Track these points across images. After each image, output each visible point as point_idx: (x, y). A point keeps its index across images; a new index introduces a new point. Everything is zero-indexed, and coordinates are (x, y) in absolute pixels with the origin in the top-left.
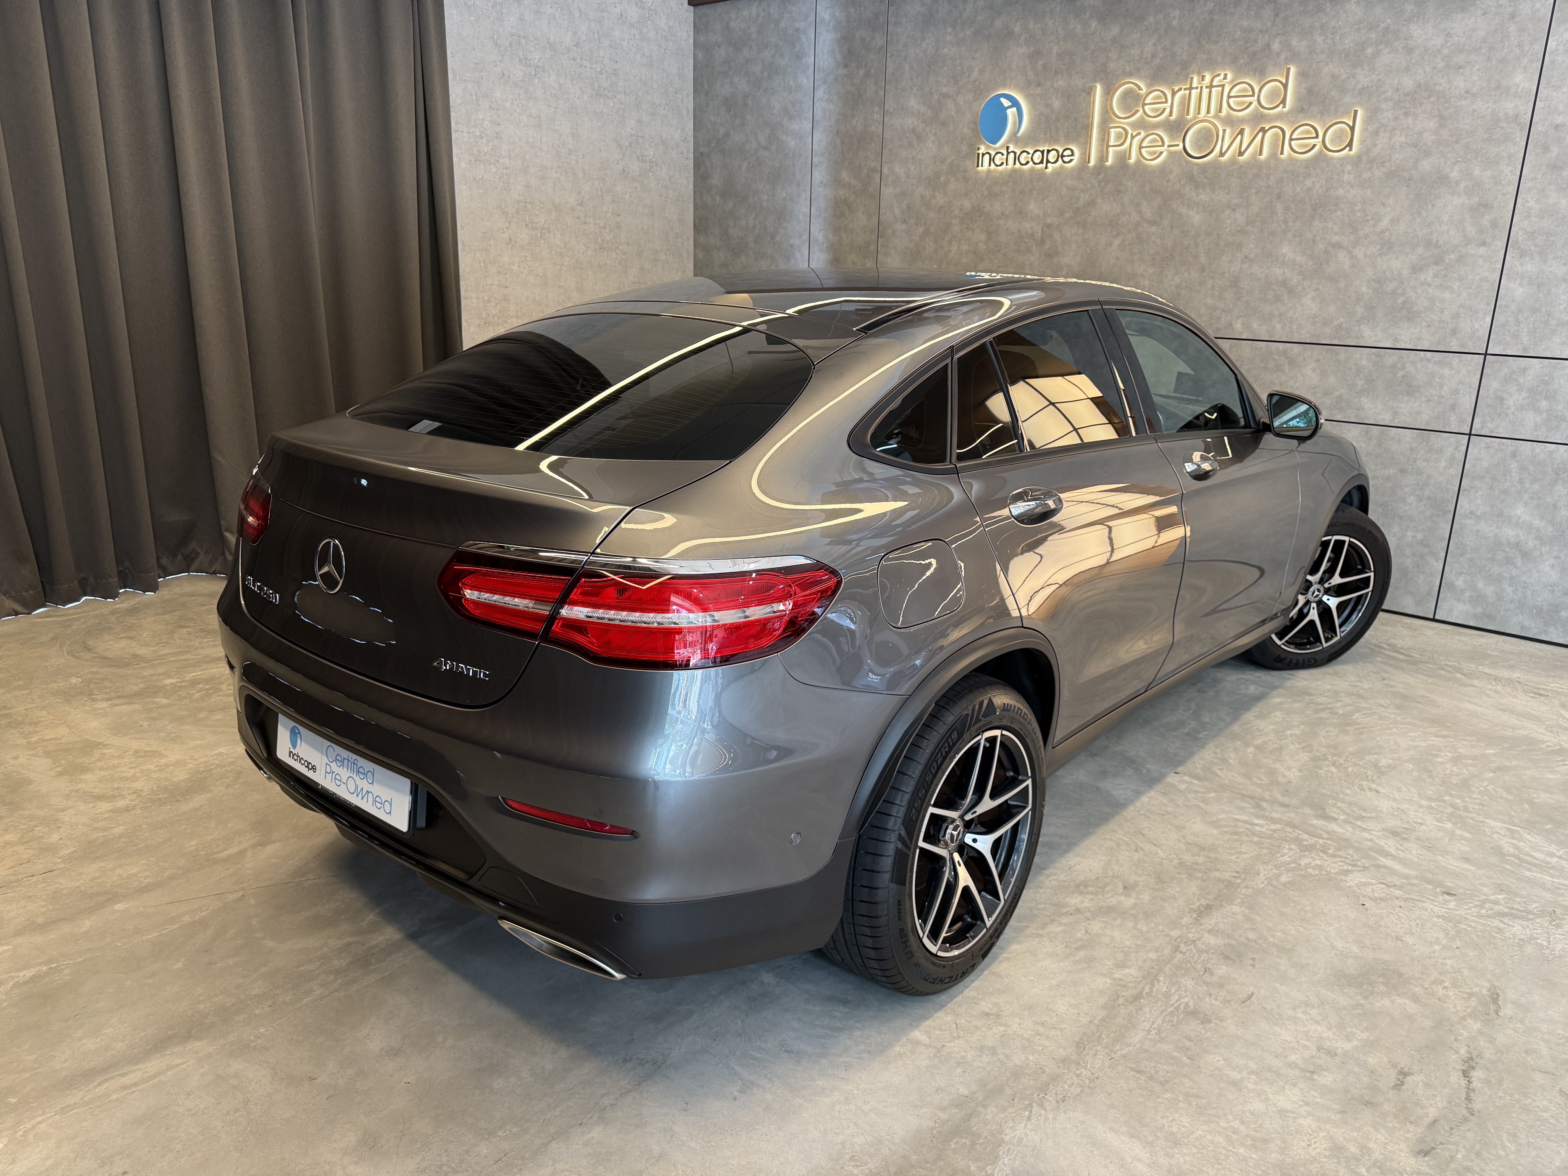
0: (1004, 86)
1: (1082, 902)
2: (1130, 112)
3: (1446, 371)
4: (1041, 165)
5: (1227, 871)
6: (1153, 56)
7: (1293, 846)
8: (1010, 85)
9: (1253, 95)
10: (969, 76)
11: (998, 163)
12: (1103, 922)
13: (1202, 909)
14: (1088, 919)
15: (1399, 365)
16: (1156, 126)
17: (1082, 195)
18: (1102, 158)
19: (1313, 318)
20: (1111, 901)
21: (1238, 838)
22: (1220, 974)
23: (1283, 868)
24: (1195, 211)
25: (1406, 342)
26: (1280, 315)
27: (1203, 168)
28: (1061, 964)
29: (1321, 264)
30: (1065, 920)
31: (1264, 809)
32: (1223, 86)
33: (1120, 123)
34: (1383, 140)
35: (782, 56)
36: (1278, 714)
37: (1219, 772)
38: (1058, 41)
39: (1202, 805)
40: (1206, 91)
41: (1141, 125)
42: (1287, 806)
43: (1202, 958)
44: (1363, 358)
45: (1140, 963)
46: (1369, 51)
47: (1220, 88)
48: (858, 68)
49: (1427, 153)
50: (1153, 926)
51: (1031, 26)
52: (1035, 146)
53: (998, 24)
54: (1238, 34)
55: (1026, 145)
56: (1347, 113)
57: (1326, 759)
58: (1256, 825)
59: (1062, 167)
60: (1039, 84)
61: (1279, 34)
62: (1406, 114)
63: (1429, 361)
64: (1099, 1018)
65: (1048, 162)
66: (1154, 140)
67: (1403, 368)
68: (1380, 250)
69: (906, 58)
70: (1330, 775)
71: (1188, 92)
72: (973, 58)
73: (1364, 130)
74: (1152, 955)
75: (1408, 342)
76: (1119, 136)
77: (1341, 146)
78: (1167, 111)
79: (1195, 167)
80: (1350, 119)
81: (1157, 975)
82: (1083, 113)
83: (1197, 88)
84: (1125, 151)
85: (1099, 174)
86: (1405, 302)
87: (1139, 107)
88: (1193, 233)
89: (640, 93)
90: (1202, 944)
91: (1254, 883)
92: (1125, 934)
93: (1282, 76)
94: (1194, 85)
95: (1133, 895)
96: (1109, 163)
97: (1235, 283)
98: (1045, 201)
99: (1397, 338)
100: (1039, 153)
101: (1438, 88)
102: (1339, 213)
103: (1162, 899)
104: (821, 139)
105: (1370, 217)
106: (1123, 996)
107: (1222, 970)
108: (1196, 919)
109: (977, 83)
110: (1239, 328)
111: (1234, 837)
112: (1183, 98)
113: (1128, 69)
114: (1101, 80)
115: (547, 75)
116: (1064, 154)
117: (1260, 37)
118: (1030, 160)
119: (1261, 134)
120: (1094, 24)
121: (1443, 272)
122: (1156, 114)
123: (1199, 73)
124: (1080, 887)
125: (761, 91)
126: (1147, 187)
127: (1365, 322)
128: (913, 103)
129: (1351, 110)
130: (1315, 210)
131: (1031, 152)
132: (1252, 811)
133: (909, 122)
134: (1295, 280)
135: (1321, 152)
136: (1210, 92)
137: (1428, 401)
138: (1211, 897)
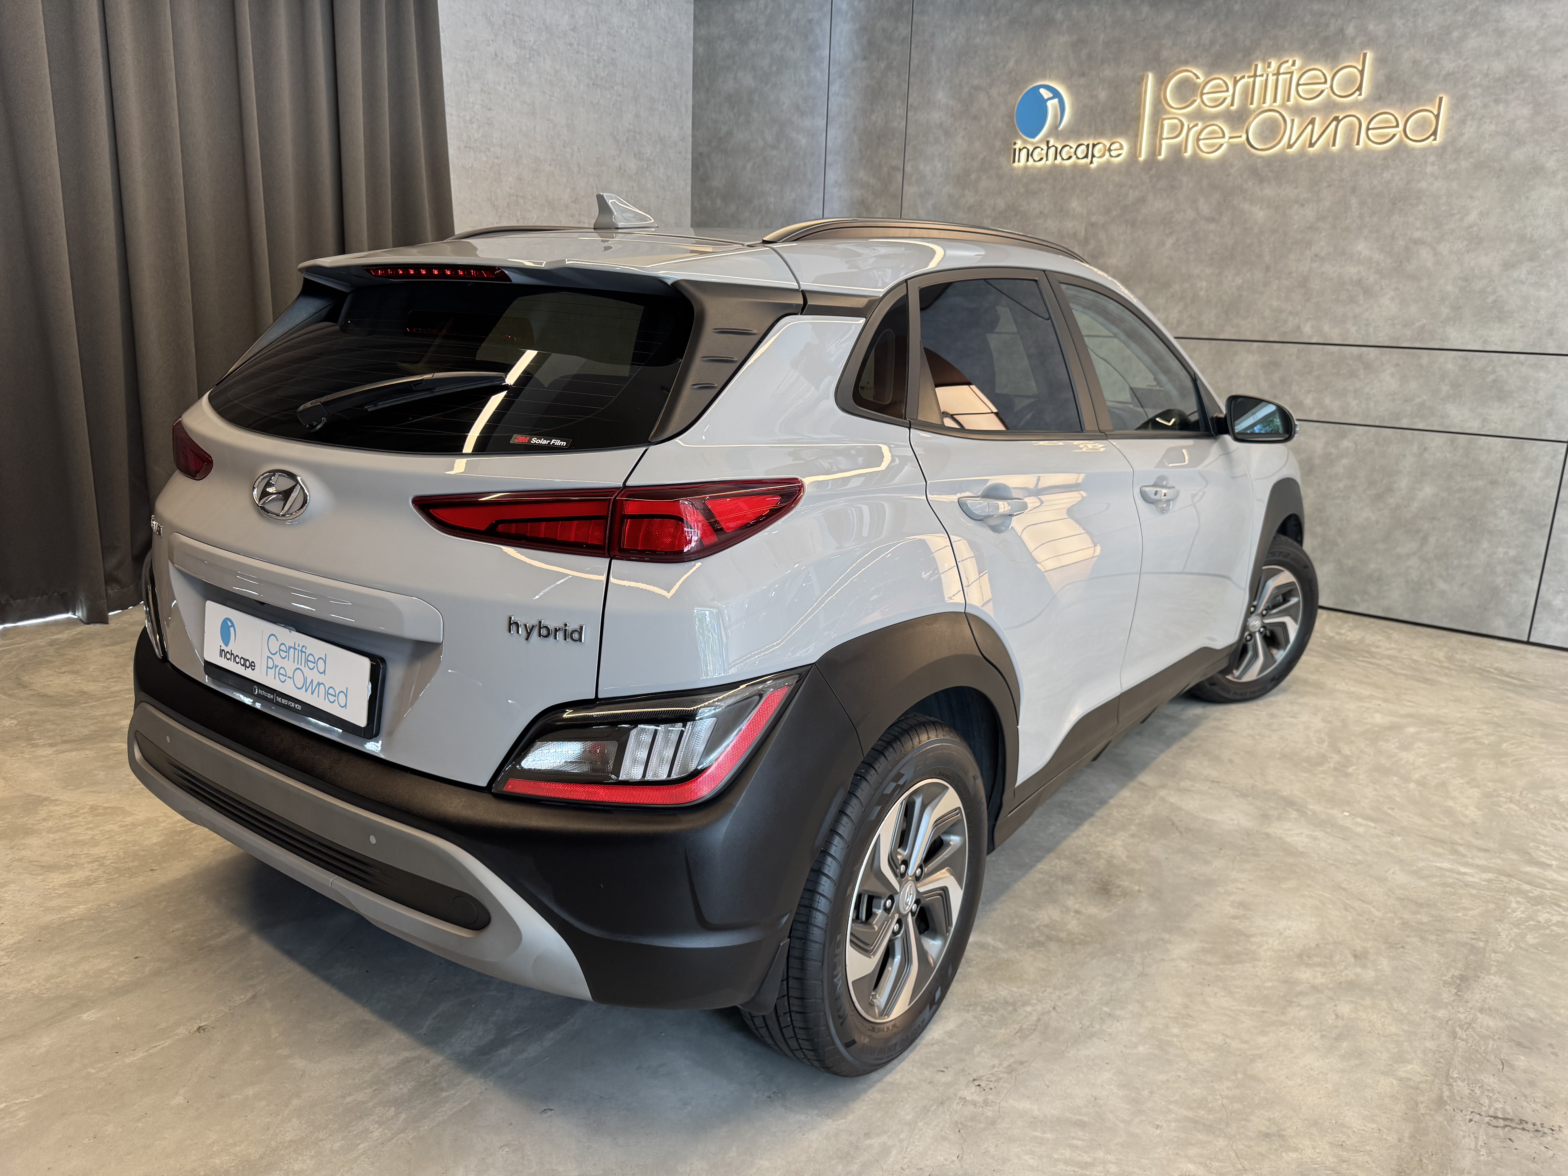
0: (1044, 77)
1: (1315, 977)
2: (1186, 102)
3: (1542, 375)
4: (1085, 160)
5: (1461, 932)
6: (1213, 43)
7: (1519, 899)
8: (1050, 76)
9: (1325, 82)
10: (1004, 67)
11: (1037, 158)
12: (1351, 1001)
13: (1458, 982)
14: (1331, 999)
15: (1489, 369)
16: (1215, 117)
17: (1131, 192)
18: (1155, 151)
19: (1391, 319)
20: (1347, 975)
21: (1453, 890)
22: (1522, 1068)
23: (1522, 927)
24: (1258, 206)
25: (1496, 344)
26: (1355, 317)
27: (1269, 161)
28: (1327, 1061)
29: (1401, 262)
30: (1305, 1002)
31: (1464, 856)
32: (1292, 73)
33: (1175, 114)
34: (1470, 130)
35: (793, 48)
36: (1420, 744)
37: (1390, 811)
38: (1105, 28)
39: (1392, 851)
40: (1272, 79)
41: (1199, 115)
42: (1486, 850)
43: (1490, 1046)
44: (1448, 361)
45: (1421, 1055)
46: (1455, 34)
47: (1288, 76)
48: (878, 61)
49: (1521, 142)
50: (1412, 1005)
51: (1074, 13)
52: (1078, 140)
53: (1038, 10)
54: (1308, 18)
55: (1068, 139)
56: (1431, 100)
57: (1499, 796)
58: (1465, 874)
59: (1108, 163)
60: (1083, 75)
61: (1354, 18)
62: (1497, 101)
63: (1522, 364)
64: (1407, 1134)
65: (1093, 156)
66: (1213, 132)
67: (1494, 372)
68: (1467, 246)
69: (932, 49)
70: (1513, 813)
71: (1252, 80)
72: (1009, 48)
73: (1450, 118)
74: (1429, 1044)
75: (1499, 343)
76: (1173, 128)
77: (1423, 135)
78: (1228, 101)
79: (1259, 161)
80: (1434, 107)
81: (1449, 1070)
82: (1133, 104)
83: (1262, 75)
84: (1180, 145)
85: (1150, 169)
86: (1495, 301)
87: (1197, 96)
88: (1256, 230)
89: (638, 86)
90: (1481, 1028)
91: (1501, 947)
92: (1383, 1017)
93: (1358, 62)
94: (1258, 74)
95: (1369, 965)
96: (1161, 158)
97: (1304, 282)
98: (1089, 199)
99: (1486, 340)
100: (1083, 148)
101: (1532, 72)
102: (1421, 207)
103: (1406, 970)
104: (836, 136)
105: (1456, 211)
106: (1422, 1103)
107: (1522, 1061)
108: (1456, 994)
109: (1013, 74)
110: (1308, 331)
111: (1448, 889)
112: (1246, 86)
113: (1183, 57)
114: (1153, 69)
115: (542, 59)
116: (1112, 148)
117: (1333, 21)
118: (1073, 154)
119: (1334, 123)
120: (1145, 9)
121: (1539, 269)
122: (1212, 104)
123: (1264, 60)
124: (1303, 957)
125: (769, 86)
126: (1205, 182)
127: (1451, 323)
128: (941, 96)
129: (1435, 97)
130: (1394, 204)
131: (1074, 147)
132: (1452, 857)
133: (936, 116)
134: (1372, 279)
135: (1401, 141)
136: (1277, 80)
137: (1522, 407)
138: (1460, 965)
